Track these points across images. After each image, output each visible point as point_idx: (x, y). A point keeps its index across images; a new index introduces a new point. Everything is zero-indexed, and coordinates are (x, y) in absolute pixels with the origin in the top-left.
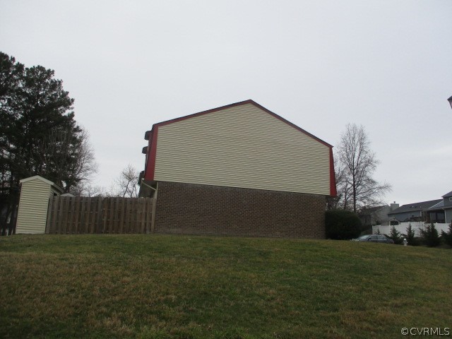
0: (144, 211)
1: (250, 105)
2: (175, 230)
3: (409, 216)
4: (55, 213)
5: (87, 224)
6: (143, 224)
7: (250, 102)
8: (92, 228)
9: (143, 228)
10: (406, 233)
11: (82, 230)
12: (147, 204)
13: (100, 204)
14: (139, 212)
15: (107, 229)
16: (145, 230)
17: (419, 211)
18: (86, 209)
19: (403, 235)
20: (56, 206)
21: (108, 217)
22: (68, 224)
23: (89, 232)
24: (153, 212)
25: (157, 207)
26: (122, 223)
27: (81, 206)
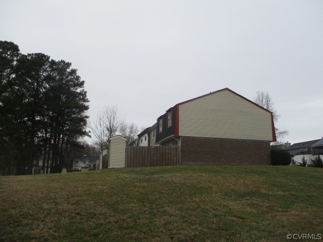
0: (175, 153)
1: (227, 91)
2: (192, 163)
3: (299, 151)
4: (129, 156)
5: (146, 161)
6: (175, 160)
7: (227, 89)
8: (149, 163)
9: (175, 163)
10: (301, 162)
11: (143, 165)
12: (176, 149)
13: (152, 150)
14: (172, 154)
15: (157, 164)
16: (176, 164)
17: (305, 147)
18: (145, 153)
19: (300, 163)
20: (129, 152)
21: (157, 157)
22: (136, 162)
23: (147, 166)
24: (180, 154)
25: (181, 150)
26: (164, 160)
27: (142, 152)
